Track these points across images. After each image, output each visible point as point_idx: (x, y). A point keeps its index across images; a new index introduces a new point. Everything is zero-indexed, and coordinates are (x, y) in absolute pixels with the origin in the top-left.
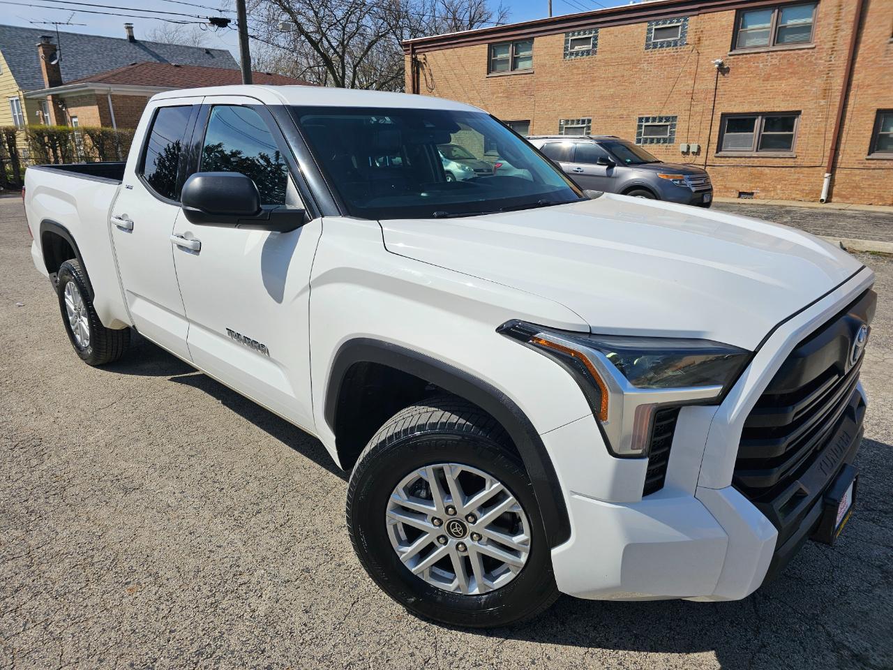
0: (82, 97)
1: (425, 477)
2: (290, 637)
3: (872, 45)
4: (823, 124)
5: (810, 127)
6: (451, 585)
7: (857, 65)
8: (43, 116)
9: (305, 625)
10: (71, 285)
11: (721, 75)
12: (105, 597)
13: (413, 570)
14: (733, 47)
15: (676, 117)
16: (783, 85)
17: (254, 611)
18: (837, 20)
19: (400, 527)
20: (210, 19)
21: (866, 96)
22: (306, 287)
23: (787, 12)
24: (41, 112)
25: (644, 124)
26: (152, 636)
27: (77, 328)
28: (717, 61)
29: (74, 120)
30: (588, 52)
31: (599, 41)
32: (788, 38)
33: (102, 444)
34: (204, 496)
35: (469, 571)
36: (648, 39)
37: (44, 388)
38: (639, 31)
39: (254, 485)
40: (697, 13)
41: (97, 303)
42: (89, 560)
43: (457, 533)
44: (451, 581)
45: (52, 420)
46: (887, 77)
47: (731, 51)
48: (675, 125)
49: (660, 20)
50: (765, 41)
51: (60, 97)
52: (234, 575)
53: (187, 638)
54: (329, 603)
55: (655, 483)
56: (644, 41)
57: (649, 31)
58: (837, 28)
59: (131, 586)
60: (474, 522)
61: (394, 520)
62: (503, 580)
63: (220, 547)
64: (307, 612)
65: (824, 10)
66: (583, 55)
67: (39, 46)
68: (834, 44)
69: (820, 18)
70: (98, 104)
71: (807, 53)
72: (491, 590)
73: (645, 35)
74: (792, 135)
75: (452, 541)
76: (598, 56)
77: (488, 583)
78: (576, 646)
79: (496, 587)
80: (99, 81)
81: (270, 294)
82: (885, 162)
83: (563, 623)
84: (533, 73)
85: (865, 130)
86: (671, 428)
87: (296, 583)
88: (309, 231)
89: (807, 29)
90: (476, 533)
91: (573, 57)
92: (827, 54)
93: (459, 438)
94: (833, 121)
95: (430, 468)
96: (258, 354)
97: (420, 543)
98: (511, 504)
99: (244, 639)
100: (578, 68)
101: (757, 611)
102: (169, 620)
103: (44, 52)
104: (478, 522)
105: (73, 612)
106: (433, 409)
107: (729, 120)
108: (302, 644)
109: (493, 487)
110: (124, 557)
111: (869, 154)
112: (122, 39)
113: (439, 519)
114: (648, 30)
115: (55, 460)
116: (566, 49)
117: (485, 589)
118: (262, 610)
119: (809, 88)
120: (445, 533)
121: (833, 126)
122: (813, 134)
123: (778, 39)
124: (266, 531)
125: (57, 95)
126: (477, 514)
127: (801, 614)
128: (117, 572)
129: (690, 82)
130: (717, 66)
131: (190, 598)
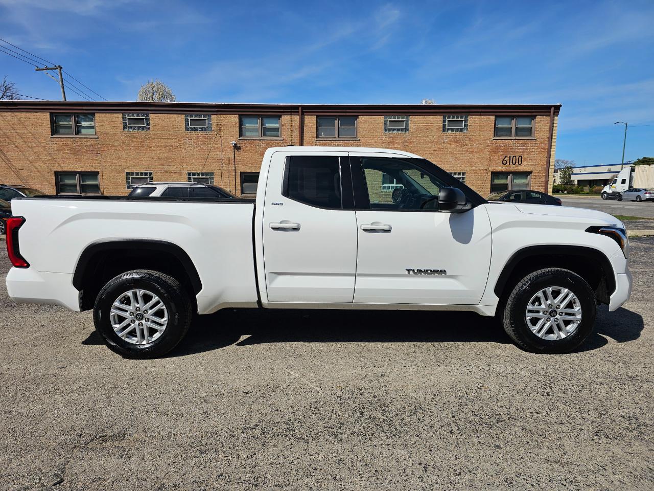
11: (236, 151)
14: (240, 135)
15: (213, 173)
18: (291, 127)
23: (266, 120)
28: (233, 142)
30: (143, 128)
31: (151, 122)
32: (267, 133)
36: (187, 125)
38: (179, 119)
40: (215, 113)
47: (239, 137)
48: (213, 178)
49: (193, 114)
50: (256, 134)
56: (184, 125)
58: (292, 131)
65: (284, 121)
66: (139, 129)
68: (292, 139)
69: (282, 125)
73: (184, 122)
76: (151, 132)
84: (98, 138)
89: (277, 129)
91: (131, 130)
107: (245, 176)
114: (186, 119)
116: (125, 124)
123: (264, 134)
129: (219, 153)
130: (234, 145)
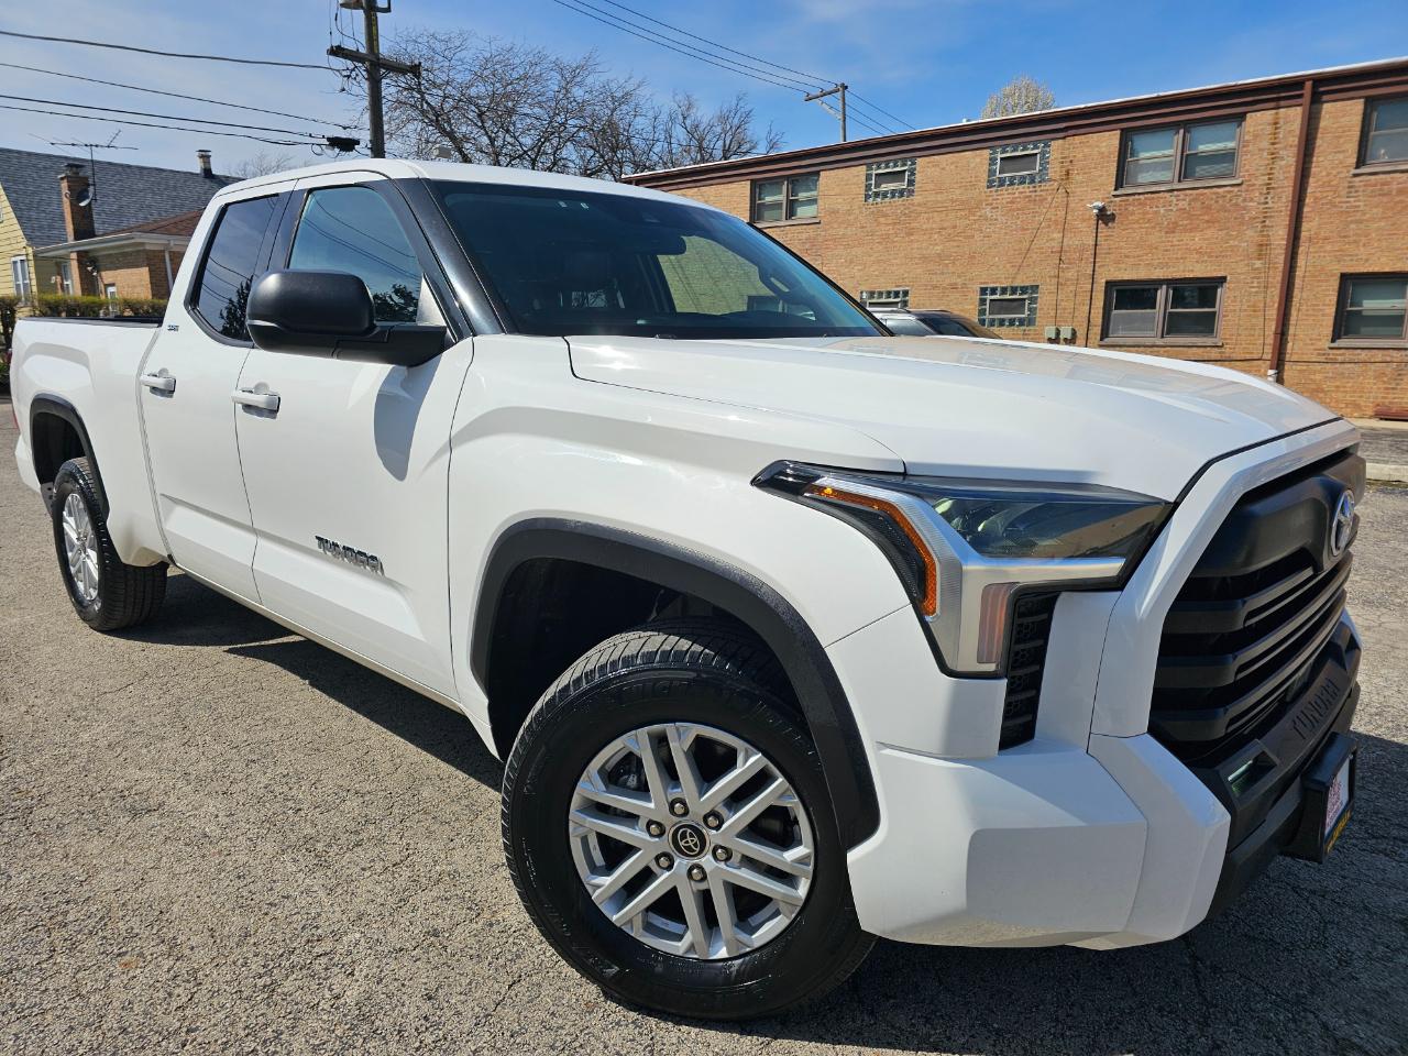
0: (125, 255)
1: (636, 751)
2: (398, 1038)
3: (1325, 179)
4: (1261, 297)
5: (1241, 301)
6: (679, 944)
7: (1306, 209)
8: (62, 285)
9: (426, 1018)
10: (74, 499)
11: (1103, 225)
12: (79, 975)
13: (614, 918)
14: (1119, 184)
15: (1038, 286)
16: (1197, 240)
17: (337, 997)
18: (1273, 144)
19: (593, 842)
20: (329, 139)
21: (1322, 254)
22: (445, 445)
23: (1199, 133)
24: (59, 277)
25: (989, 297)
26: (156, 1038)
27: (79, 571)
28: (1096, 204)
29: (111, 289)
30: (901, 193)
31: (918, 177)
32: (1200, 170)
33: (103, 743)
34: (269, 821)
35: (710, 919)
36: (991, 173)
37: (18, 663)
38: (976, 161)
39: (353, 804)
40: (1062, 135)
41: (113, 524)
42: (60, 918)
43: (689, 848)
44: (680, 937)
45: (23, 709)
46: (1353, 226)
47: (1116, 189)
48: (1036, 298)
49: (1008, 145)
50: (1166, 175)
51: (91, 255)
52: (308, 941)
53: (216, 1041)
54: (470, 983)
55: (1019, 728)
56: (985, 176)
57: (992, 161)
58: (1274, 156)
59: (127, 958)
60: (718, 828)
61: (582, 828)
62: (769, 930)
63: (287, 897)
64: (430, 998)
65: (1251, 130)
66: (893, 197)
67: (62, 179)
68: (1270, 179)
69: (1248, 141)
70: (148, 265)
71: (1229, 192)
72: (748, 949)
73: (986, 167)
74: (1214, 313)
75: (682, 863)
76: (917, 198)
77: (743, 937)
78: (895, 1048)
79: (757, 944)
80: (152, 231)
81: (387, 468)
82: (1359, 351)
83: (872, 1013)
84: (819, 223)
85: (1324, 305)
86: (1043, 631)
87: (414, 953)
88: (451, 362)
89: (1228, 157)
90: (722, 847)
91: (879, 200)
92: (1261, 193)
93: (692, 675)
94: (1275, 293)
95: (643, 733)
96: (364, 574)
97: (627, 869)
98: (780, 792)
99: (317, 1042)
100: (885, 216)
101: (1201, 993)
102: (188, 1012)
103: (70, 188)
104: (724, 826)
105: (22, 1000)
106: (649, 633)
107: (1118, 291)
108: (417, 1049)
109: (750, 762)
110: (121, 913)
111: (1333, 341)
112: (192, 174)
113: (659, 825)
114: (990, 159)
115: (21, 768)
116: (868, 187)
117: (738, 949)
118: (351, 996)
119: (1236, 243)
120: (670, 849)
121: (1277, 299)
122: (1245, 310)
123: (1185, 174)
124: (367, 874)
125: (86, 252)
126: (723, 811)
127: (1277, 995)
128: (105, 937)
129: (1057, 236)
130: (1095, 211)
131: (228, 977)
